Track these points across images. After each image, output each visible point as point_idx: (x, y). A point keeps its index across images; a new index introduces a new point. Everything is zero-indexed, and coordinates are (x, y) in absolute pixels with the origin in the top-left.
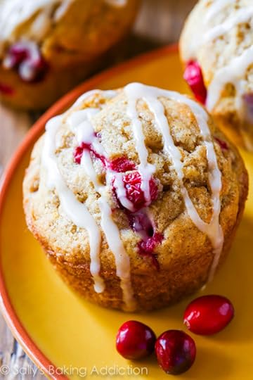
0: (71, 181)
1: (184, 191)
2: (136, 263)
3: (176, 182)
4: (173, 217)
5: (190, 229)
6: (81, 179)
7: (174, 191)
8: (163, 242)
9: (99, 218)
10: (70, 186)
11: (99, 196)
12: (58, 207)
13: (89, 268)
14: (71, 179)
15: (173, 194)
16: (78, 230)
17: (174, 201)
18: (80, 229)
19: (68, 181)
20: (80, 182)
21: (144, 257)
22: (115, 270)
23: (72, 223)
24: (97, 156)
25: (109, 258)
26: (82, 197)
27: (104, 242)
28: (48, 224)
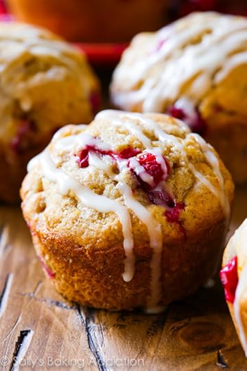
0: (85, 180)
1: (191, 166)
2: (167, 231)
3: (182, 159)
4: (188, 187)
5: (206, 193)
6: (93, 175)
7: (182, 166)
8: (186, 208)
9: (122, 200)
10: (85, 184)
11: (116, 183)
12: (76, 206)
13: (123, 247)
14: (83, 178)
15: (183, 169)
16: (104, 216)
17: (185, 174)
18: (106, 214)
19: (81, 181)
20: (93, 178)
21: (173, 225)
22: (148, 242)
23: (97, 212)
24: (104, 153)
25: (141, 230)
26: (99, 190)
27: (134, 217)
28: (71, 222)
